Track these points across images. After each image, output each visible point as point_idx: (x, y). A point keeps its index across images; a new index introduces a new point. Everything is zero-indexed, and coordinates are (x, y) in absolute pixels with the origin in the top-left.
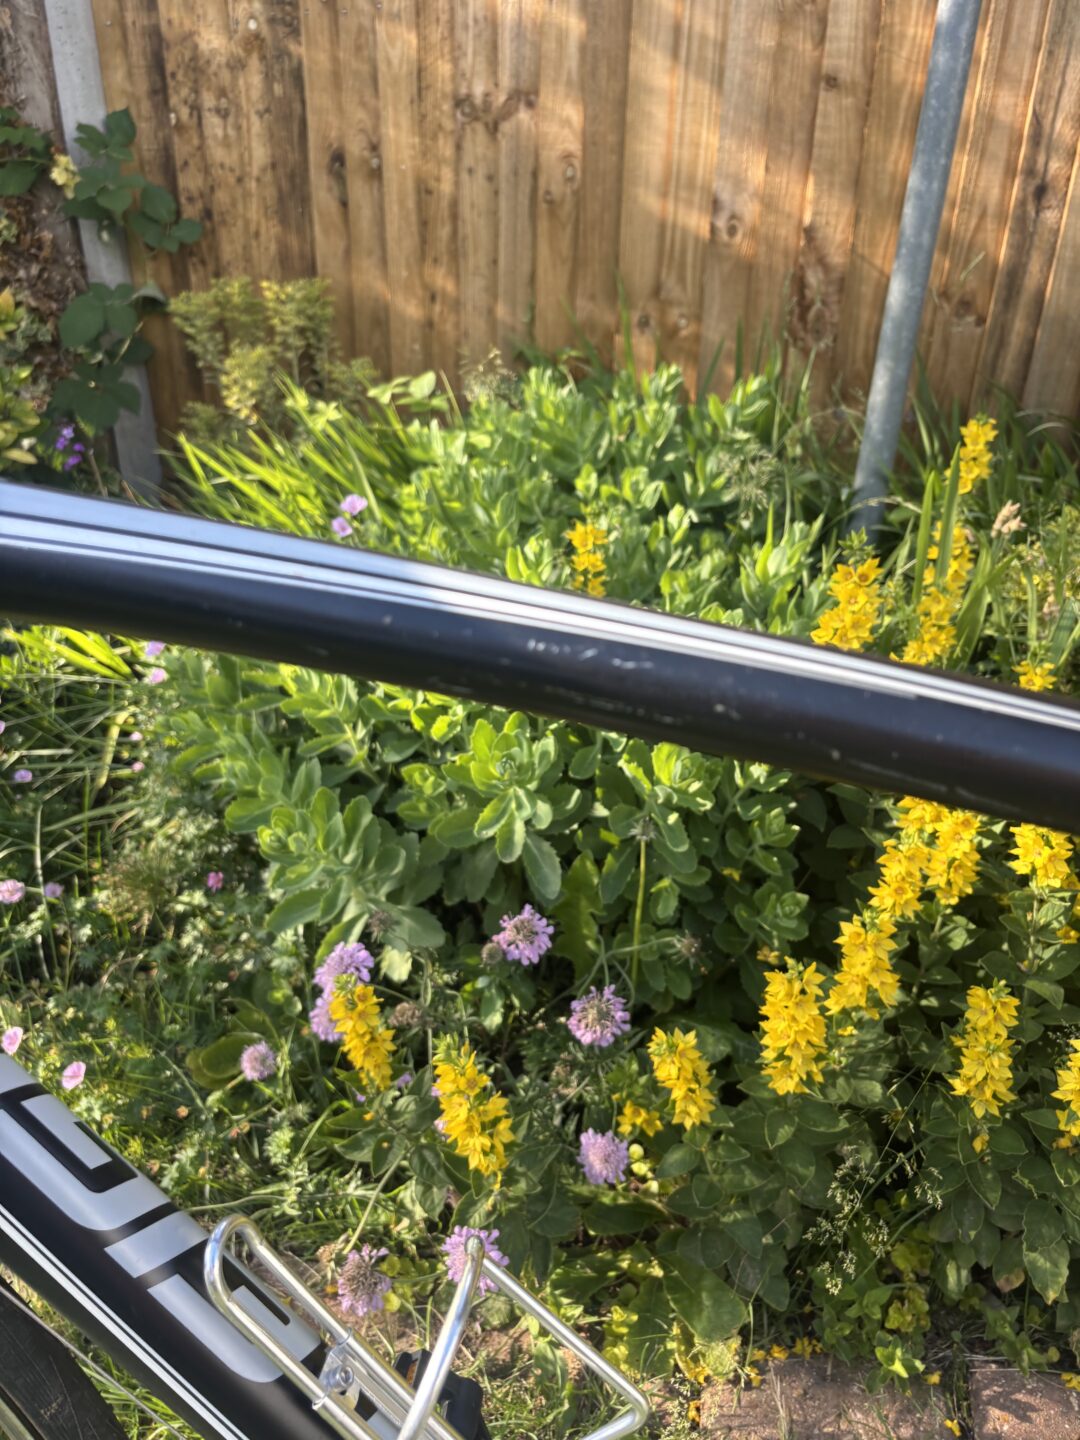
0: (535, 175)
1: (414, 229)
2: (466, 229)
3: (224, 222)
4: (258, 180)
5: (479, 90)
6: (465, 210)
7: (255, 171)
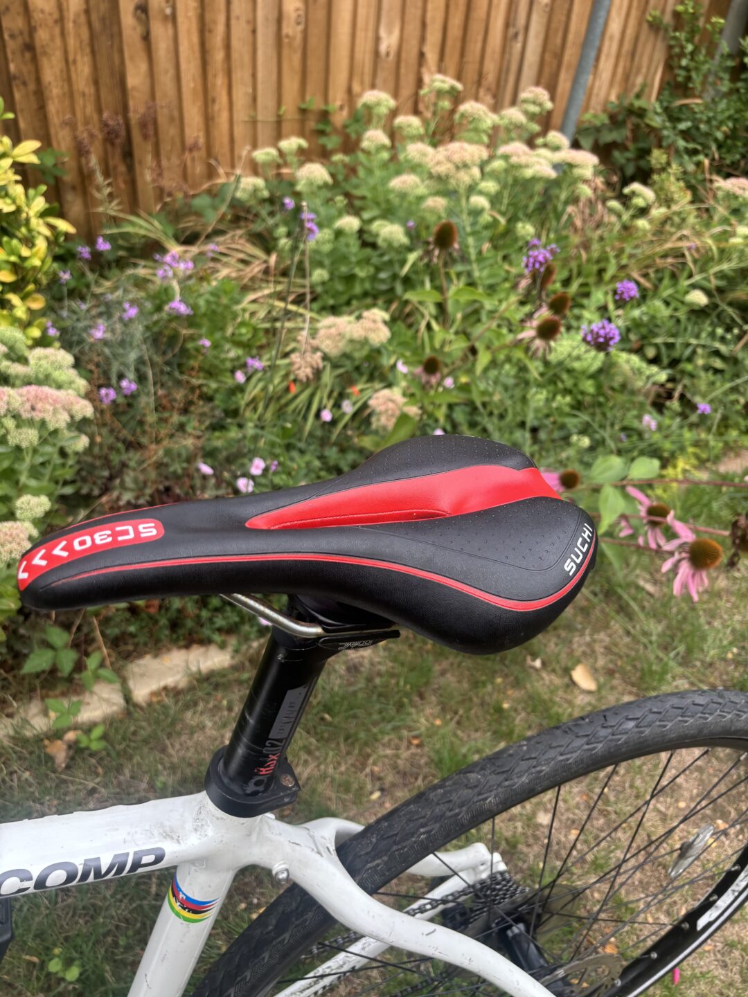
0: (279, 21)
1: (198, 54)
2: (236, 54)
3: (45, 53)
4: (75, 22)
6: (235, 43)
7: (72, 16)
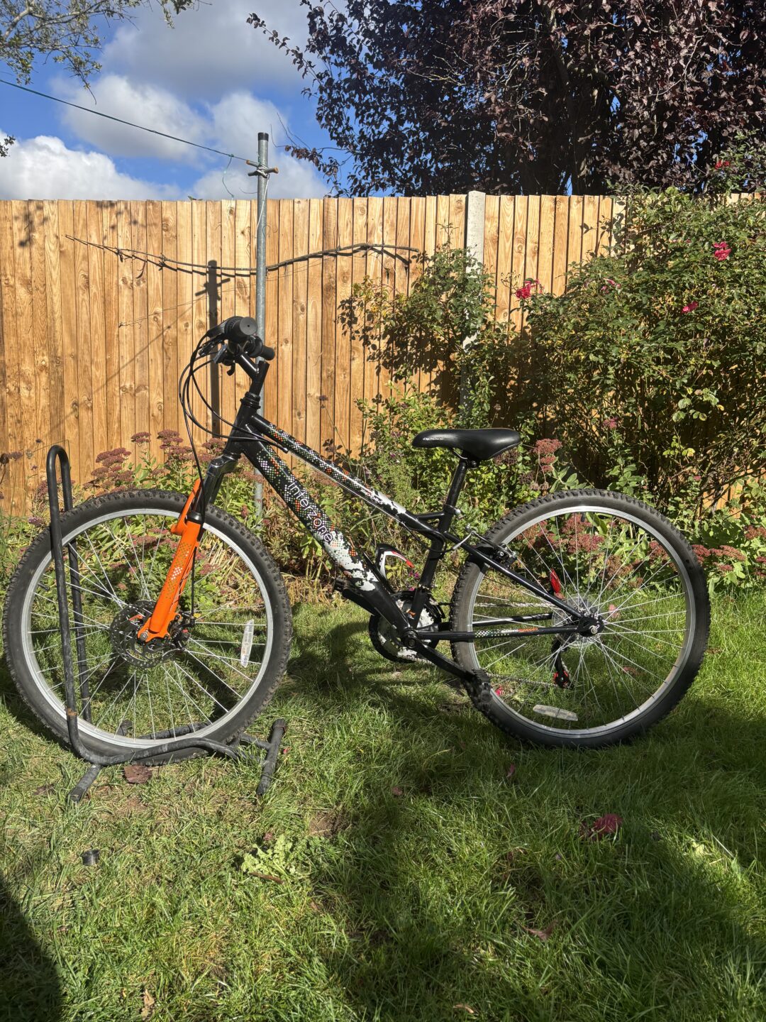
0: (149, 409)
2: (123, 425)
3: (27, 424)
4: (42, 410)
5: (128, 385)
6: (123, 419)
7: (41, 407)
